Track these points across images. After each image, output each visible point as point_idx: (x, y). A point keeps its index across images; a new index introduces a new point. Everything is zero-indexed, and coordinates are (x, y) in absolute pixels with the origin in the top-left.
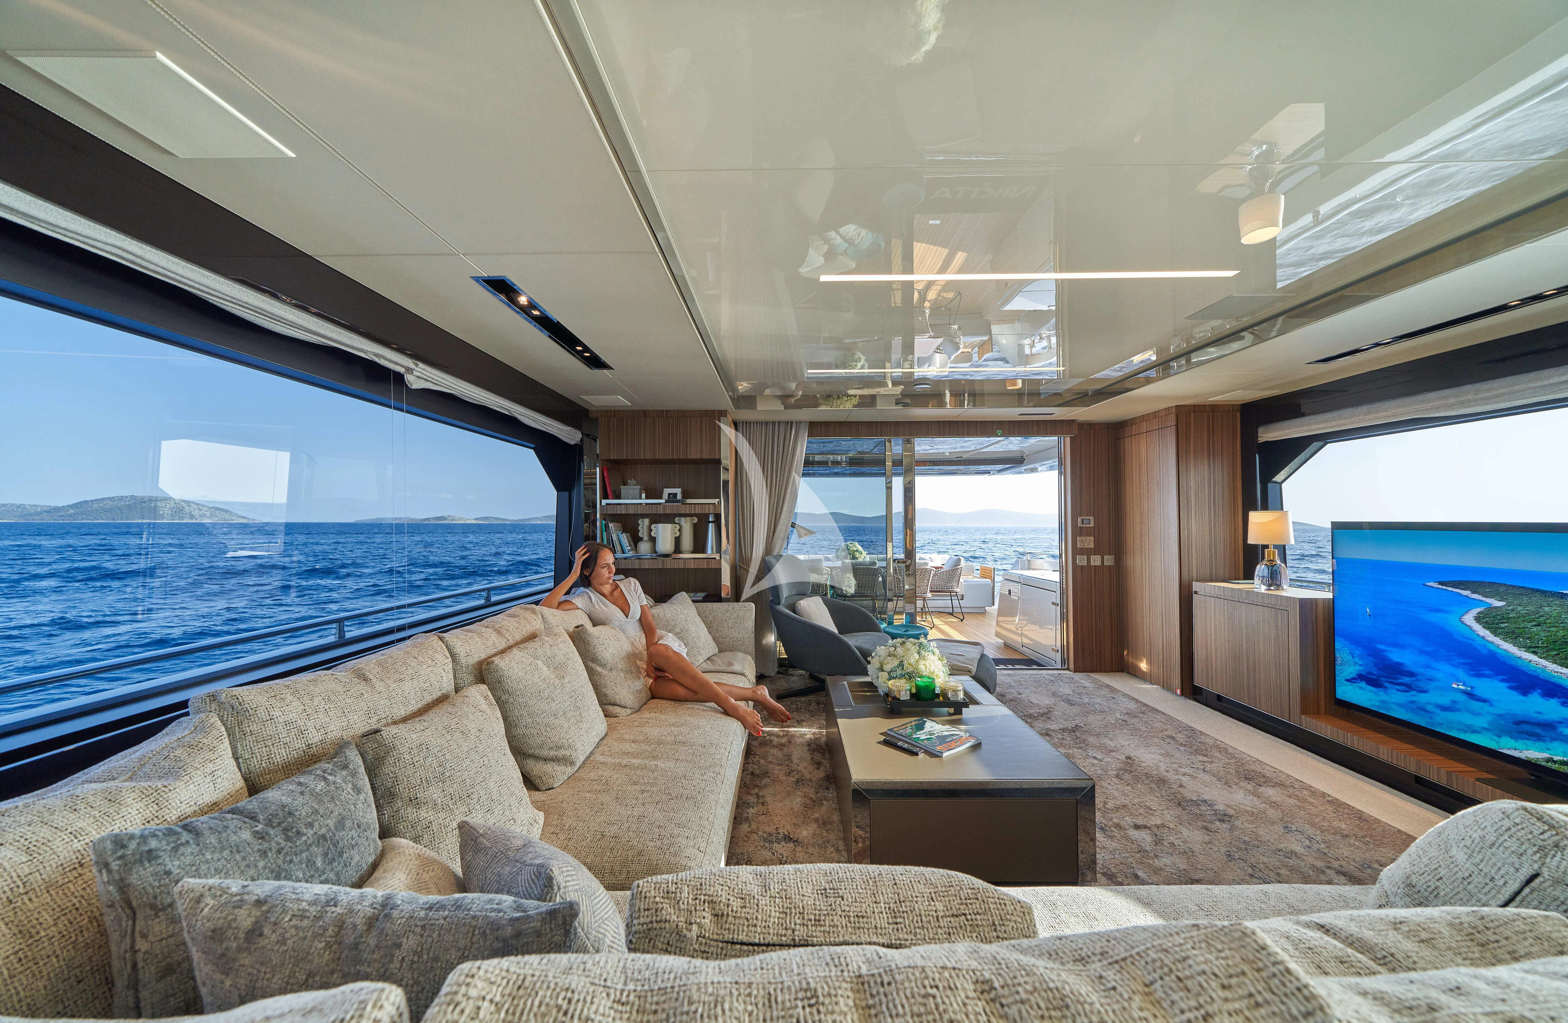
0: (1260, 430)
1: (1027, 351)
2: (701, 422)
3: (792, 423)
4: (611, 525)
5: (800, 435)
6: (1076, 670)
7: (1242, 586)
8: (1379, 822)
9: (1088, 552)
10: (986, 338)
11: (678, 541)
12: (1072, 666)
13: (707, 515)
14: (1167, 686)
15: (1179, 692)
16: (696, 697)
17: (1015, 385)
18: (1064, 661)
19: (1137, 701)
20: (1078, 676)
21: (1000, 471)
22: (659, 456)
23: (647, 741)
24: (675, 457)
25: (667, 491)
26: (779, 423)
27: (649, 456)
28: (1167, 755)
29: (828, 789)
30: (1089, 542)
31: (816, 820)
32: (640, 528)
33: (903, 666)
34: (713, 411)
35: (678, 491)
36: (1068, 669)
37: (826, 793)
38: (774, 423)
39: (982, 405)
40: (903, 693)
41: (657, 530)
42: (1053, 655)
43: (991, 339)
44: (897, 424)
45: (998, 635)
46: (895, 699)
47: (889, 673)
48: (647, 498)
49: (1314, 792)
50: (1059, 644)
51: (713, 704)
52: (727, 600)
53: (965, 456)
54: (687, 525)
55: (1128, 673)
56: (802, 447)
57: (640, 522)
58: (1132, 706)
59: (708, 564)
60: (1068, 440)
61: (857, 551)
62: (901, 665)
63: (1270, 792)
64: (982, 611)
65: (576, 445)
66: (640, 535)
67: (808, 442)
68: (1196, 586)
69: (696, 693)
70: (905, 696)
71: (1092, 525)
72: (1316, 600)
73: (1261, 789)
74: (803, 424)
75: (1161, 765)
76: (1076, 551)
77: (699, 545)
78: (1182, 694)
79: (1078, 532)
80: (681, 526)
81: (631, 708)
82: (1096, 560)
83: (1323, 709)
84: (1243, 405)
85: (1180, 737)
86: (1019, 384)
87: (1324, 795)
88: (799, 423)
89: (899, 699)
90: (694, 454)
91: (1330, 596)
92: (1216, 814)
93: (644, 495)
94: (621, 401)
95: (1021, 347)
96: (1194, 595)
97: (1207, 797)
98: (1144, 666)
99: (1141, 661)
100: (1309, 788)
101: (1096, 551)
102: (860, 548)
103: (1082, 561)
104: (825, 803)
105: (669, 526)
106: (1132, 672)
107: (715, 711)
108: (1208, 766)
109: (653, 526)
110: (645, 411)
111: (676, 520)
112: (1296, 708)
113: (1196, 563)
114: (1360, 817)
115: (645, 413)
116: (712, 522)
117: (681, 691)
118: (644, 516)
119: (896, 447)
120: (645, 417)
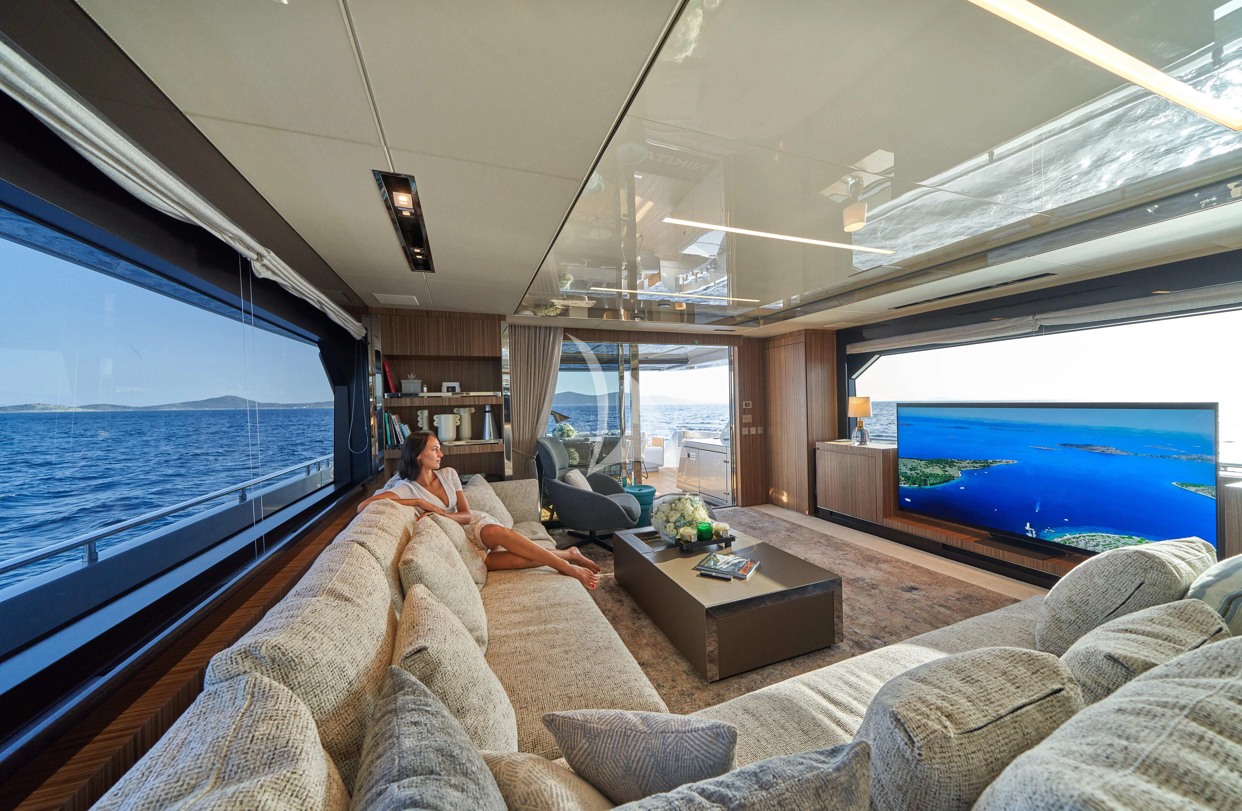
0: (848, 347)
1: (681, 282)
2: (483, 325)
3: (550, 328)
4: (393, 417)
5: (557, 338)
6: (742, 507)
7: (844, 442)
8: (938, 573)
9: (748, 425)
10: (656, 272)
11: (458, 429)
12: (740, 503)
13: (484, 406)
14: (799, 510)
15: (807, 513)
16: (532, 564)
17: (682, 307)
18: (734, 499)
19: (788, 522)
20: (745, 509)
21: (668, 368)
22: (443, 353)
23: (525, 609)
24: (459, 355)
25: (445, 385)
26: (540, 327)
27: (433, 353)
28: (823, 554)
29: (640, 619)
30: (748, 418)
31: (647, 645)
32: (419, 419)
33: (684, 517)
34: (494, 315)
35: (456, 385)
36: (737, 506)
37: (640, 622)
38: (536, 327)
39: (659, 320)
40: (693, 537)
41: (440, 420)
42: (724, 497)
43: (659, 273)
44: (629, 332)
45: (678, 487)
46: (687, 542)
47: (674, 523)
48: (428, 391)
49: (903, 563)
50: (730, 489)
51: (547, 567)
52: (510, 478)
53: (650, 357)
54: (466, 415)
55: (772, 504)
56: (559, 349)
57: (419, 413)
58: (788, 525)
59: (492, 448)
60: (736, 348)
61: (570, 430)
62: (682, 516)
63: (884, 566)
64: (656, 470)
65: (361, 340)
66: (419, 425)
67: (563, 345)
68: (818, 445)
69: (531, 560)
70: (694, 539)
71: (750, 407)
72: (887, 450)
73: (880, 565)
74: (559, 330)
75: (824, 560)
76: (742, 425)
77: (478, 433)
78: (809, 514)
79: (743, 412)
80: (461, 416)
81: (481, 583)
82: (753, 431)
83: (892, 513)
84: (837, 331)
85: (822, 541)
86: (684, 307)
87: (908, 563)
88: (556, 328)
89: (690, 542)
90: (476, 353)
91: (896, 447)
92: (868, 585)
93: (425, 389)
94: (414, 301)
95: (677, 279)
96: (817, 451)
97: (858, 576)
98: (785, 498)
99: (783, 495)
100: (899, 561)
101: (753, 424)
102: (572, 428)
103: (745, 431)
104: (644, 630)
105: (451, 416)
106: (777, 503)
107: (552, 573)
108: (848, 557)
109: (435, 417)
110: (428, 311)
111: (455, 410)
112: (880, 514)
113: (817, 430)
114: (928, 572)
115: (428, 313)
116: (489, 412)
117: (520, 561)
118: (422, 408)
119: (625, 350)
120: (428, 316)
